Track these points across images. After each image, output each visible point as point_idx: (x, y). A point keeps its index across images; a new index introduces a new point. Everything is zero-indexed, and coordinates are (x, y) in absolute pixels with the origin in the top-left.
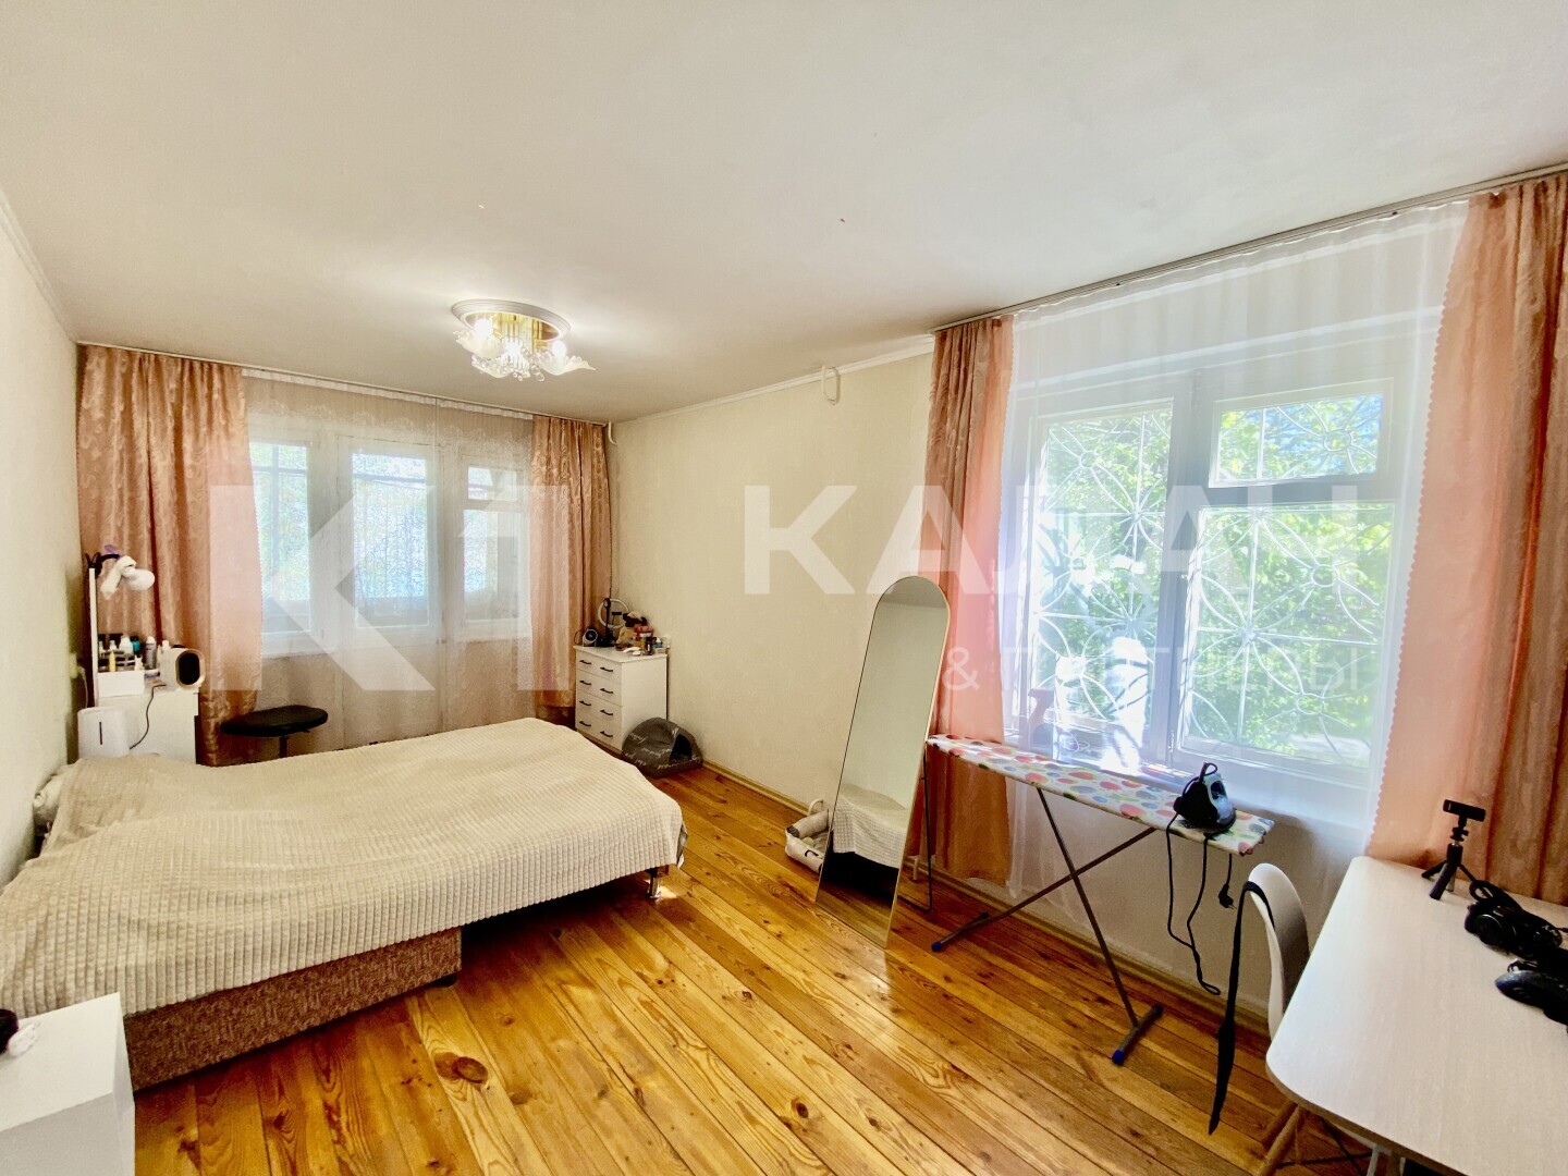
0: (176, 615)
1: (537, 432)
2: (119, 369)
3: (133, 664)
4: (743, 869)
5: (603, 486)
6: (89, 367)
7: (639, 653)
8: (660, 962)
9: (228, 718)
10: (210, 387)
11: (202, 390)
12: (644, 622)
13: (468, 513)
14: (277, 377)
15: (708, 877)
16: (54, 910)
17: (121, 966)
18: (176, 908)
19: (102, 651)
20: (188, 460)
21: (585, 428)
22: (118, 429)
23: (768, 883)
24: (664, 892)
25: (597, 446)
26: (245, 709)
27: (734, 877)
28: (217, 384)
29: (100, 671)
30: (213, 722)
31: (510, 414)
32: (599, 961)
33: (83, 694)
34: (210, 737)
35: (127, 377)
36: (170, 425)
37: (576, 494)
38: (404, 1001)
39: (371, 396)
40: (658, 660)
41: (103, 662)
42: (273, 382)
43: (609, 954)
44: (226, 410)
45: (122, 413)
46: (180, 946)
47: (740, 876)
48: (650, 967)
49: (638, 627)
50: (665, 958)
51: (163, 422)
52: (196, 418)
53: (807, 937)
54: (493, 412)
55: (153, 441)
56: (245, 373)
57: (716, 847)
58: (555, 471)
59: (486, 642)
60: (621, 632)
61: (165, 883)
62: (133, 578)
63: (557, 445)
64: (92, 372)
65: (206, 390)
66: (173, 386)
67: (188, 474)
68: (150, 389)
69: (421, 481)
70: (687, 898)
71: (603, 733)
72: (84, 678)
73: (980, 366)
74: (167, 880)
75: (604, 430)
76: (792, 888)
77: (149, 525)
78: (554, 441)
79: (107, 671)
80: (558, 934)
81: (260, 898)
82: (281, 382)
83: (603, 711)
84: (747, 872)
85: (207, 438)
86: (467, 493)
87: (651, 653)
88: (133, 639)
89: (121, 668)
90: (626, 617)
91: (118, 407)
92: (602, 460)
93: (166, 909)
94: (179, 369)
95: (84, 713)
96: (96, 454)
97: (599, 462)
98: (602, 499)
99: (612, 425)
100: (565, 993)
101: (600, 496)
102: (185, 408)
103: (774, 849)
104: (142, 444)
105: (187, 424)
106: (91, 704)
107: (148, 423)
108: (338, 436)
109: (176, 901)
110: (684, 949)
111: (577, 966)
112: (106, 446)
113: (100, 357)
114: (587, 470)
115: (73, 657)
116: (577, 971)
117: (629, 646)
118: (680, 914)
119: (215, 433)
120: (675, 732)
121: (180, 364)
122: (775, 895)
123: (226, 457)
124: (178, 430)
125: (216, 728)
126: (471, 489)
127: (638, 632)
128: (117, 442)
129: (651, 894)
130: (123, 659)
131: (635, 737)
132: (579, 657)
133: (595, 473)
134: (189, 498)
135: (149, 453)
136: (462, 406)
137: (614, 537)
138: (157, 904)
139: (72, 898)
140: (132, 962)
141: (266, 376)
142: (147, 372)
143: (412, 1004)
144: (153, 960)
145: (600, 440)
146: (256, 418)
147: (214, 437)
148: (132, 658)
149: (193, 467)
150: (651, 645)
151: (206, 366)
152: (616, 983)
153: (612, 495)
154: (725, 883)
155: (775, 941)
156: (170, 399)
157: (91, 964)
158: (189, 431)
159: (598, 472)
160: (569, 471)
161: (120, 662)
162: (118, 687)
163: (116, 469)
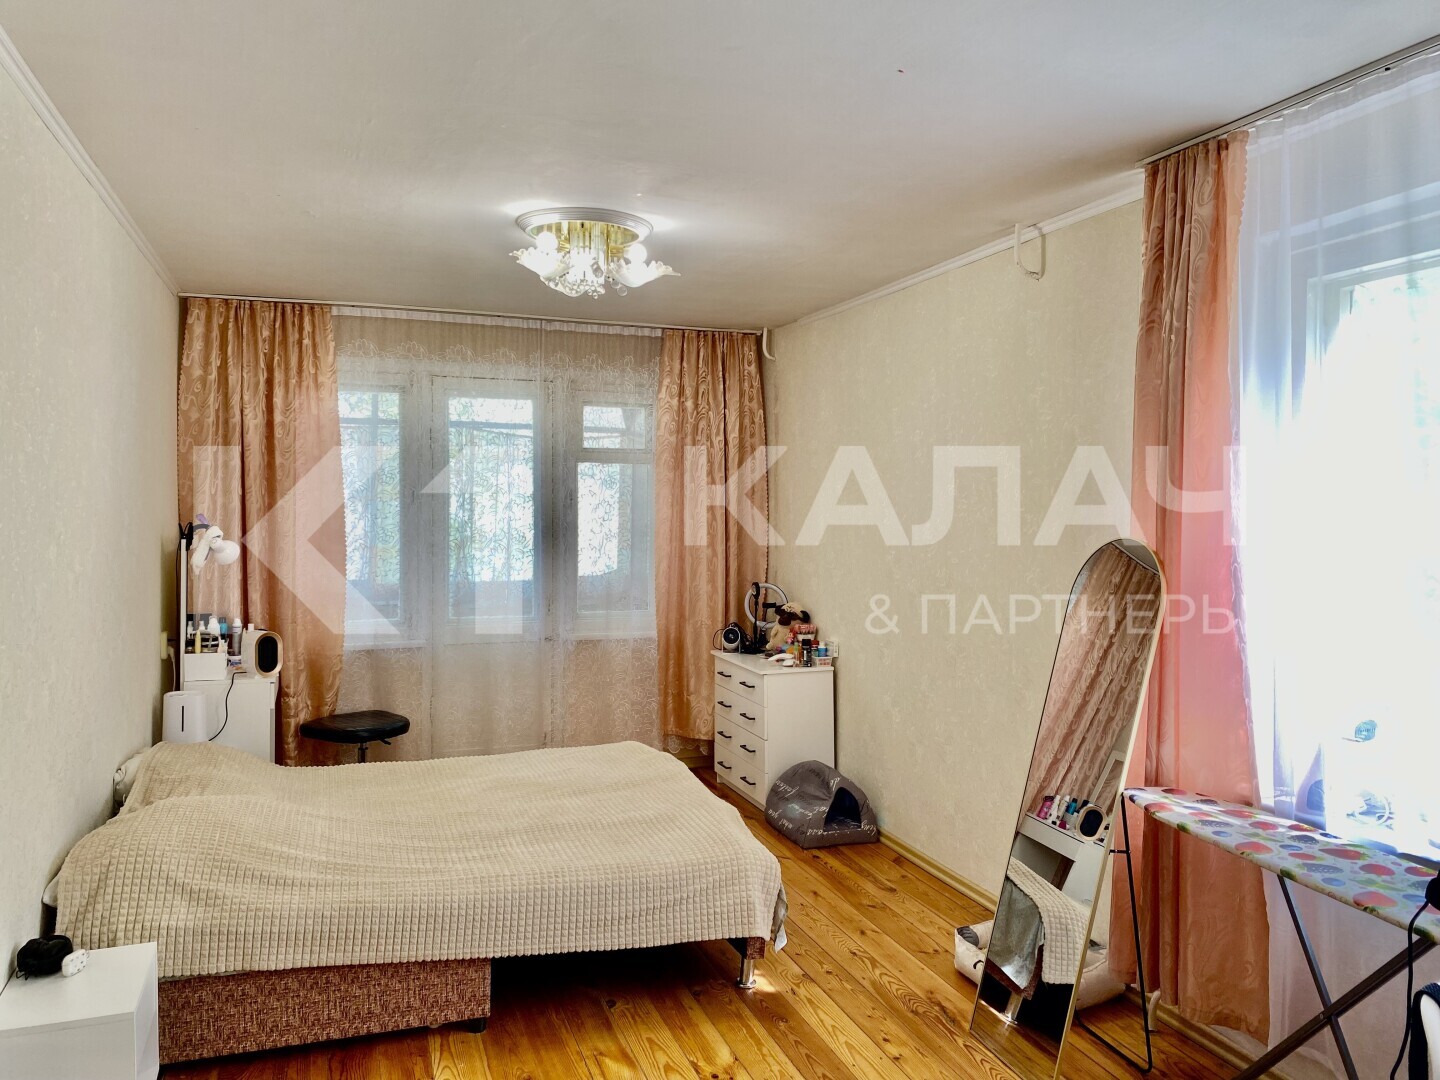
0: (262, 596)
1: (666, 350)
2: (217, 321)
3: (217, 645)
4: (881, 975)
5: (757, 420)
6: (190, 321)
7: (790, 663)
8: (724, 1056)
9: (310, 719)
10: (301, 329)
11: (293, 337)
12: (806, 618)
13: (582, 467)
14: (367, 313)
15: (829, 977)
16: (114, 861)
17: (164, 924)
18: (216, 878)
19: (190, 630)
20: (278, 418)
21: (731, 341)
22: (214, 387)
23: (910, 997)
24: (758, 982)
25: (750, 364)
26: (326, 711)
27: (866, 983)
28: (307, 327)
29: (187, 652)
30: (293, 722)
31: (632, 331)
32: (650, 1040)
33: (171, 678)
34: (290, 740)
35: (224, 329)
36: (262, 378)
37: (718, 434)
38: (427, 1038)
39: (467, 324)
40: (820, 675)
41: (190, 643)
42: (363, 319)
43: (664, 1036)
44: (315, 356)
45: (219, 368)
46: (215, 915)
47: (873, 983)
48: (709, 1060)
49: (796, 625)
50: (733, 1053)
51: (256, 375)
52: (287, 369)
53: (935, 1066)
54: (612, 331)
55: (246, 398)
56: (335, 311)
57: (856, 942)
58: (689, 404)
59: (599, 641)
60: (773, 632)
61: (210, 851)
62: (220, 550)
63: (694, 368)
64: (192, 324)
65: (297, 336)
66: (266, 333)
67: (278, 432)
68: (245, 340)
69: (526, 426)
70: (789, 997)
71: (744, 779)
72: (173, 660)
73: (1201, 211)
74: (212, 849)
75: (759, 340)
76: (943, 1009)
77: (240, 493)
78: (689, 362)
79: (193, 652)
80: (612, 1004)
81: (290, 882)
82: (371, 318)
83: (743, 747)
84: (886, 979)
85: (297, 389)
86: (581, 440)
87: (809, 663)
88: (221, 620)
89: (205, 650)
90: (779, 610)
91: (215, 362)
92: (756, 384)
93: (208, 877)
94: (272, 315)
95: (172, 697)
96: (195, 415)
97: (752, 387)
98: (757, 439)
99: (769, 332)
100: (599, 1065)
101: (752, 435)
102: (277, 358)
103: (936, 957)
104: (235, 400)
105: (278, 376)
106: (178, 688)
107: (242, 376)
108: (433, 376)
109: (217, 871)
110: (760, 1050)
111: (623, 1041)
112: (203, 406)
113: (199, 309)
114: (733, 399)
115: (164, 636)
116: (620, 1045)
117: (782, 651)
118: (773, 1011)
119: (304, 384)
120: (834, 784)
121: (273, 308)
122: (915, 1013)
123: (314, 411)
124: (270, 382)
125: (296, 731)
126: (586, 435)
127: (795, 634)
128: (213, 400)
129: (741, 982)
130: (207, 640)
131: (783, 787)
132: (719, 667)
133: (746, 402)
134: (278, 460)
135: (242, 411)
136: (572, 327)
137: (772, 493)
138: (201, 870)
139: (131, 853)
140: (173, 923)
141: (357, 312)
142: (242, 320)
143: (434, 1043)
144: (190, 924)
145: (752, 355)
146: (344, 362)
147: (304, 389)
148: (216, 639)
149: (283, 424)
150: (809, 651)
151: (298, 308)
152: (661, 1067)
153: (769, 432)
154: (849, 987)
155: (887, 1062)
156: (263, 348)
157: (140, 918)
158: (279, 382)
159: (751, 400)
160: (708, 404)
161: (204, 644)
162: (203, 669)
163: (212, 430)
